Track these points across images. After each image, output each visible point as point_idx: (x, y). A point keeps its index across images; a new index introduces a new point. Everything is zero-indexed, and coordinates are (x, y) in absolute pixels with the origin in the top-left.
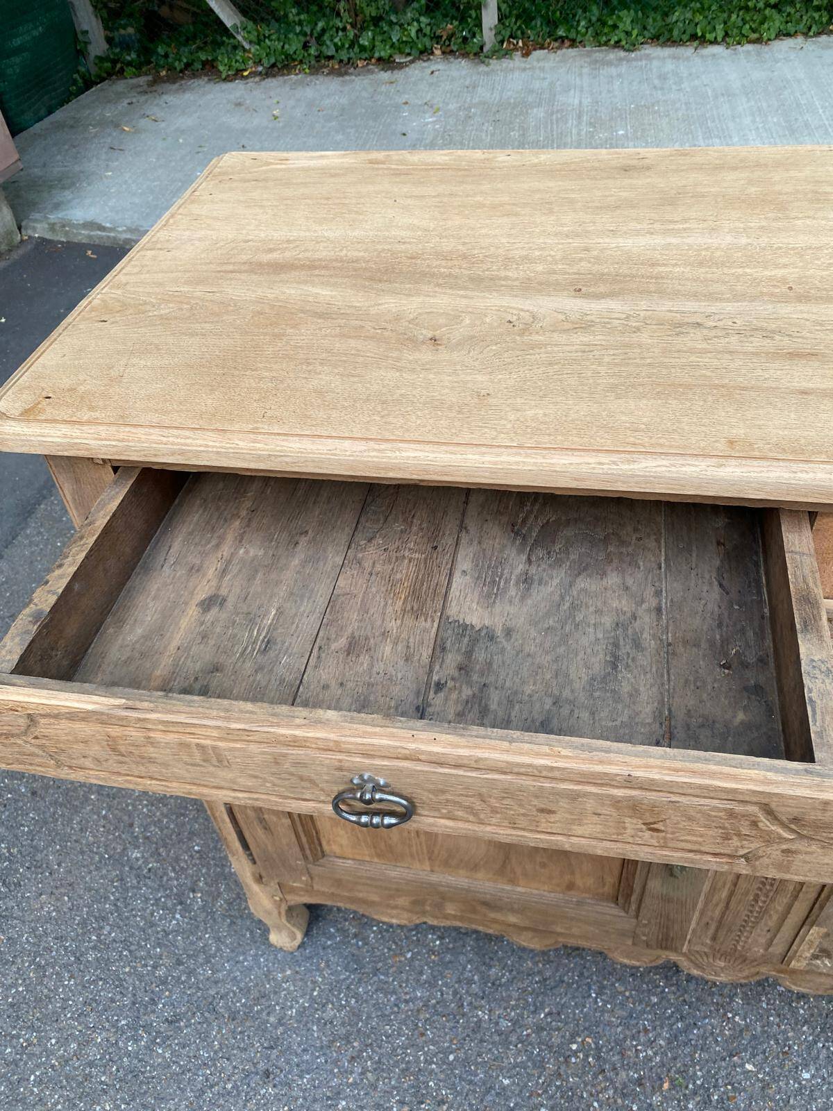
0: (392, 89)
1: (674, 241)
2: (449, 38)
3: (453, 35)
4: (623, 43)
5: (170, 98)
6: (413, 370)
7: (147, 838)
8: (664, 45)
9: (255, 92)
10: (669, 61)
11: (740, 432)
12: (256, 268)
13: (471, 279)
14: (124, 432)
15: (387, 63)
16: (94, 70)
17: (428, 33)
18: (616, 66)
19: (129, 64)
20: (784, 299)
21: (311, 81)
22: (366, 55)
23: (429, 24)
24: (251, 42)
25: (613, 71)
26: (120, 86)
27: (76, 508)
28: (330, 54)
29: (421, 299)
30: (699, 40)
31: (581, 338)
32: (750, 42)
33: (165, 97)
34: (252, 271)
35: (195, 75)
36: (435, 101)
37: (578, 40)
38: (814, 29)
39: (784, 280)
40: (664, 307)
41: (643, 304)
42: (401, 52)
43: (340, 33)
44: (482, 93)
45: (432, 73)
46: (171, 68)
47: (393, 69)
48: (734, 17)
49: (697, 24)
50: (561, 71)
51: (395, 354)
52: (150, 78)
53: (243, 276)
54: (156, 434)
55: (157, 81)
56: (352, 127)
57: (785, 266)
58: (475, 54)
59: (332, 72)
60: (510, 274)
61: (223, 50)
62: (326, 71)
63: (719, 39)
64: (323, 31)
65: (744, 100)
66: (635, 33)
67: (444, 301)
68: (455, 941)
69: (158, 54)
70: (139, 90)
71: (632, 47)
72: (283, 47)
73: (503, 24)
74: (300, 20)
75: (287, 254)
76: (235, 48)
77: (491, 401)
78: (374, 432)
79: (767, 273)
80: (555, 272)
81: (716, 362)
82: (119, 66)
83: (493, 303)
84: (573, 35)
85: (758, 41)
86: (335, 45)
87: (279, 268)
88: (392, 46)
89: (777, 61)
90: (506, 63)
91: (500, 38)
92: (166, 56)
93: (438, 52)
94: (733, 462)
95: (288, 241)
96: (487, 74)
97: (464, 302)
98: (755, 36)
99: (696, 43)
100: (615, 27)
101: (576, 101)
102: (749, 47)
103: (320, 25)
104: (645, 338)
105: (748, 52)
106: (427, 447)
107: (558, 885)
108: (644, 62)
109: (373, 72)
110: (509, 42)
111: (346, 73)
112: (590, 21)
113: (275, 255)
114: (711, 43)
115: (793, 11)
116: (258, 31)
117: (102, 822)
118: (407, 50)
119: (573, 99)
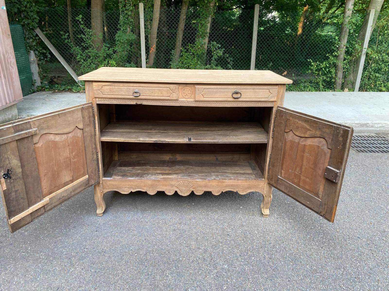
5: (59, 96)
16: (36, 89)
19: (47, 88)
24: (82, 85)
26: (44, 93)
27: (88, 92)
33: (57, 95)
35: (66, 91)
46: (59, 90)
55: (54, 92)
61: (75, 86)
69: (55, 87)
70: (50, 94)
76: (78, 86)
82: (44, 88)
92: (58, 87)
116: (84, 83)
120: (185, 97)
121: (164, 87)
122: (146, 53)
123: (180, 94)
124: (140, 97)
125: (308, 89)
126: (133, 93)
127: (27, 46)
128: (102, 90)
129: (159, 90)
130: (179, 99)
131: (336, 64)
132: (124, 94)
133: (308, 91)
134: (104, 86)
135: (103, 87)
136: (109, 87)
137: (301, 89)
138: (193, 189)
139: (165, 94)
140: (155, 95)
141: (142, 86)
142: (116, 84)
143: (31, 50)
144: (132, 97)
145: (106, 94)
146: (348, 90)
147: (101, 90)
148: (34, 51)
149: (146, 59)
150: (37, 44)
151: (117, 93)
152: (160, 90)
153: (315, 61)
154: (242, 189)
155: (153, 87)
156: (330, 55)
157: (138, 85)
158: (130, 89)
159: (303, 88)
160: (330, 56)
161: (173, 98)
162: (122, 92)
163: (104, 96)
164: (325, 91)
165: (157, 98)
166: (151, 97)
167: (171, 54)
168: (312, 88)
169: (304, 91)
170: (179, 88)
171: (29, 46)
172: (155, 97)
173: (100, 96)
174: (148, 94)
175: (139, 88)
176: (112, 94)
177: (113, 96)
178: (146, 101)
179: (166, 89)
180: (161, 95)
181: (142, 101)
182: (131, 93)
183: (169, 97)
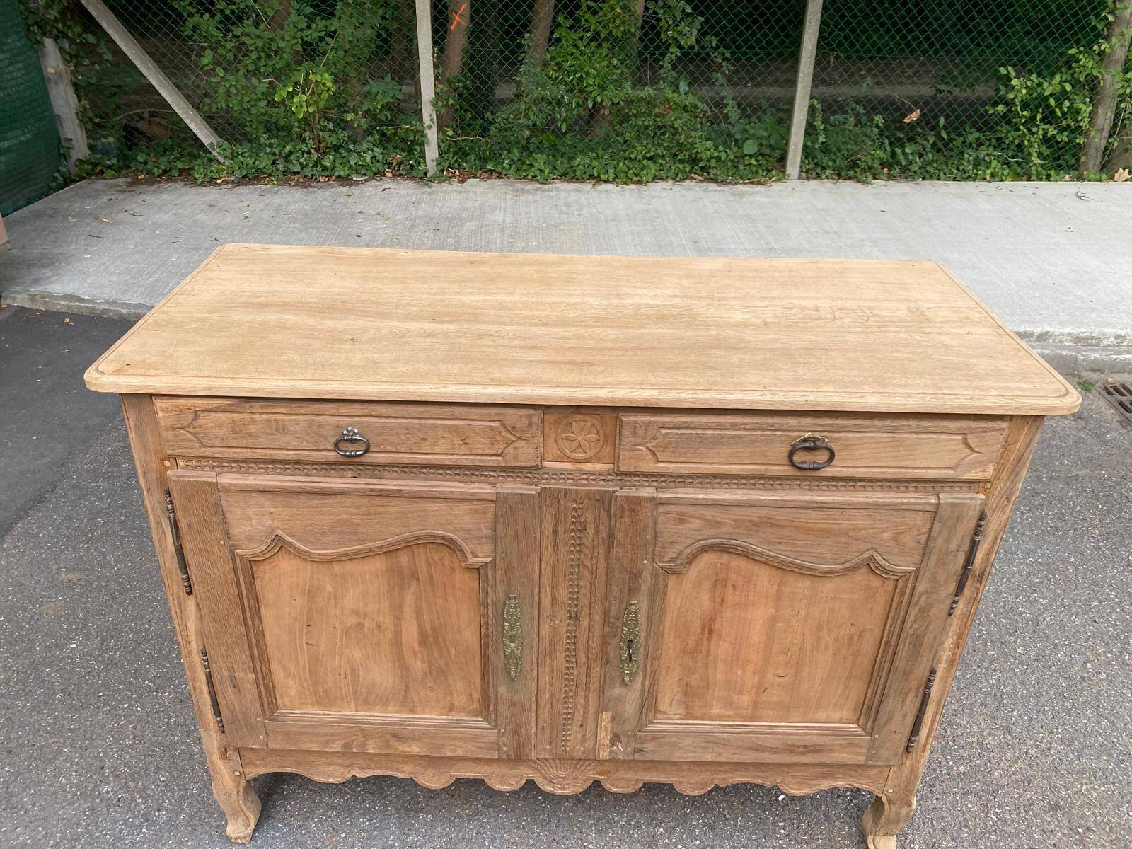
0: (350, 200)
1: (489, 298)
2: (399, 164)
3: (402, 162)
4: (538, 178)
5: (149, 198)
6: (340, 353)
7: (117, 776)
8: (570, 181)
9: (227, 197)
10: (574, 193)
11: (497, 375)
12: (249, 305)
13: (376, 313)
14: (177, 380)
15: (345, 180)
16: (74, 170)
17: (381, 160)
18: (533, 195)
19: (109, 167)
20: (536, 325)
21: (279, 191)
22: (328, 173)
23: (382, 154)
24: (225, 157)
25: (530, 197)
26: (100, 184)
27: (136, 432)
28: (295, 170)
29: (347, 322)
30: (596, 179)
31: (429, 340)
32: (633, 183)
33: (143, 196)
34: (248, 307)
35: (171, 181)
36: (386, 212)
37: (504, 173)
38: (680, 176)
39: (538, 317)
40: (477, 327)
41: (465, 326)
42: (358, 173)
43: (305, 155)
44: (425, 208)
45: (384, 190)
46: (149, 173)
47: (350, 185)
48: (621, 164)
49: (594, 168)
50: (490, 195)
51: (330, 345)
52: (129, 180)
53: (243, 309)
54: (195, 381)
55: (135, 182)
56: (313, 228)
57: (541, 310)
58: (420, 178)
59: (297, 184)
60: (398, 311)
61: (199, 161)
62: (292, 183)
63: (611, 179)
64: (291, 152)
65: (627, 225)
66: (547, 171)
67: (360, 323)
68: (381, 822)
69: (137, 160)
70: (119, 188)
71: (546, 181)
72: (254, 163)
73: (443, 157)
74: (270, 143)
75: (269, 299)
76: (210, 160)
77: (380, 364)
78: (317, 376)
79: (531, 313)
80: (423, 311)
81: (495, 350)
82: (99, 168)
83: (385, 325)
84: (499, 169)
85: (639, 182)
86: (301, 164)
87: (263, 306)
88: (351, 167)
89: (653, 197)
90: (445, 186)
91: (440, 167)
92: (145, 163)
93: (389, 175)
94: (491, 387)
95: (270, 292)
96: (430, 193)
97: (371, 324)
98: (637, 179)
99: (593, 181)
100: (532, 165)
101: (501, 219)
102: (633, 186)
103: (288, 148)
104: (463, 340)
105: (632, 190)
106: (345, 383)
107: (443, 708)
108: (554, 193)
109: (333, 187)
110: (448, 171)
111: (310, 186)
112: (512, 160)
113: (261, 299)
114: (605, 182)
115: (664, 162)
116: (232, 148)
117: (75, 768)
118: (363, 172)
119: (498, 217)
120: (573, 455)
121: (474, 417)
122: (435, 43)
123: (551, 444)
124: (370, 458)
125: (989, 171)
126: (337, 445)
127: (30, 22)
128: (198, 430)
130: (546, 464)
131: (1099, 83)
132: (295, 443)
133: (988, 177)
134: (203, 411)
135: (202, 414)
136: (229, 415)
137: (964, 171)
138: (600, 774)
139: (481, 444)
140: (438, 449)
141: (374, 414)
143: (44, 34)
144: (332, 456)
145: (217, 443)
146: (1129, 173)
147: (191, 430)
148: (56, 38)
149: (436, 66)
150: (62, 13)
151: (264, 442)
152: (456, 431)
153: (1023, 71)
154: (798, 780)
155: (426, 415)
156: (1080, 52)
157: (356, 408)
158: (321, 426)
159: (971, 167)
160: (1081, 57)
161: (516, 458)
162: (287, 438)
163: (208, 452)
164: (1048, 178)
165: (447, 462)
166: (420, 458)
167: (520, 46)
168: (1003, 169)
169: (975, 180)
170: (543, 422)
171: (36, 23)
172: (436, 456)
173: (190, 451)
174: (403, 444)
175: (363, 423)
176: (243, 443)
177: (249, 450)
178: (396, 469)
179: (484, 427)
180: (464, 449)
181: (380, 471)
182: (329, 442)
183: (500, 458)
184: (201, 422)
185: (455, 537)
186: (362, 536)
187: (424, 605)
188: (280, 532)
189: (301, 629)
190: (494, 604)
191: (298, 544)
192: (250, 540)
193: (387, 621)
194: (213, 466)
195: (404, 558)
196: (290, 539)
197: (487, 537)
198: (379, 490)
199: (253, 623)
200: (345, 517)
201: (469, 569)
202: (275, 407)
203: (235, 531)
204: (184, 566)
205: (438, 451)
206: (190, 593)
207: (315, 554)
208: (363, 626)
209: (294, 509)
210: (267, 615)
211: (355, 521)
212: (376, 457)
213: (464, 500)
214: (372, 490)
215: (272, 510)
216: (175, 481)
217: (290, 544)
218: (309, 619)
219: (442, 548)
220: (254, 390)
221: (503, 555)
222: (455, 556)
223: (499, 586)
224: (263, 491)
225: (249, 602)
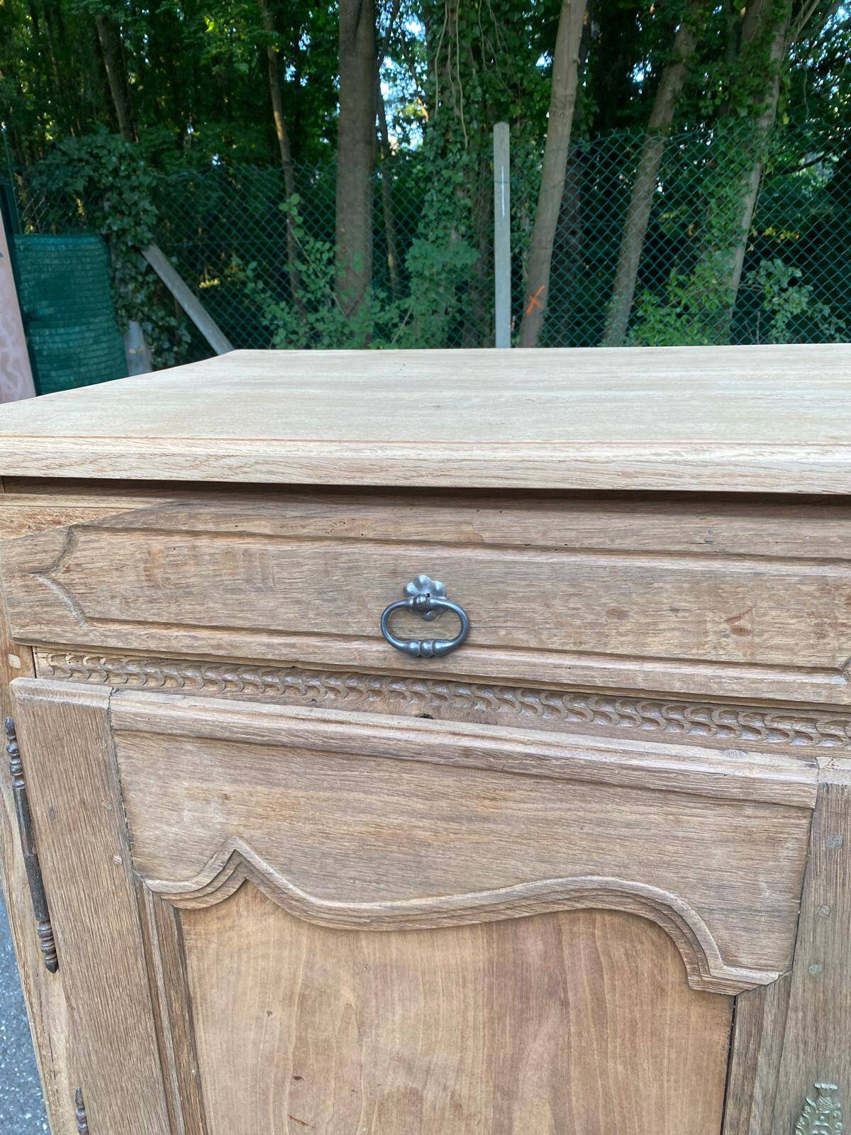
12: (241, 384)
13: (484, 387)
53: (228, 386)
67: (450, 394)
83: (508, 394)
95: (284, 377)
97: (473, 394)
121: (777, 550)
124: (471, 661)
126: (388, 620)
127: (118, 306)
128: (76, 577)
129: (712, 589)
132: (288, 615)
134: (85, 528)
135: (81, 537)
136: (139, 538)
139: (786, 632)
140: (655, 646)
141: (487, 536)
142: (206, 514)
143: (130, 317)
144: (374, 653)
145: (115, 614)
147: (60, 576)
148: (141, 321)
150: (149, 298)
151: (217, 609)
152: (714, 591)
155: (629, 543)
157: (445, 521)
158: (353, 569)
162: (267, 603)
163: (94, 635)
165: (678, 687)
166: (600, 671)
171: (124, 306)
172: (648, 666)
173: (58, 629)
174: (560, 625)
175: (458, 562)
176: (168, 612)
177: (182, 632)
178: (530, 700)
179: (804, 579)
180: (733, 649)
181: (488, 702)
182: (369, 615)
183: (838, 680)
184: (78, 555)
185: (678, 902)
186: (433, 875)
187: (575, 1072)
188: (243, 847)
189: (279, 1085)
190: (771, 1100)
191: (281, 879)
192: (177, 859)
193: (477, 1094)
194: (108, 671)
195: (533, 945)
196: (264, 865)
197: (773, 912)
198: (487, 754)
199: (177, 1057)
200: (396, 820)
201: (704, 995)
202: (247, 518)
203: (145, 833)
204: (42, 907)
205: (653, 650)
206: (54, 967)
207: (320, 909)
208: (421, 1099)
209: (277, 791)
210: (210, 1041)
211: (420, 834)
212: (485, 662)
213: (718, 800)
214: (467, 752)
215: (228, 789)
216: (23, 704)
217: (266, 879)
218: (299, 1065)
219: (635, 928)
220: (196, 462)
221: (816, 969)
222: (670, 952)
223: (789, 1055)
224: (209, 739)
225: (170, 1005)
